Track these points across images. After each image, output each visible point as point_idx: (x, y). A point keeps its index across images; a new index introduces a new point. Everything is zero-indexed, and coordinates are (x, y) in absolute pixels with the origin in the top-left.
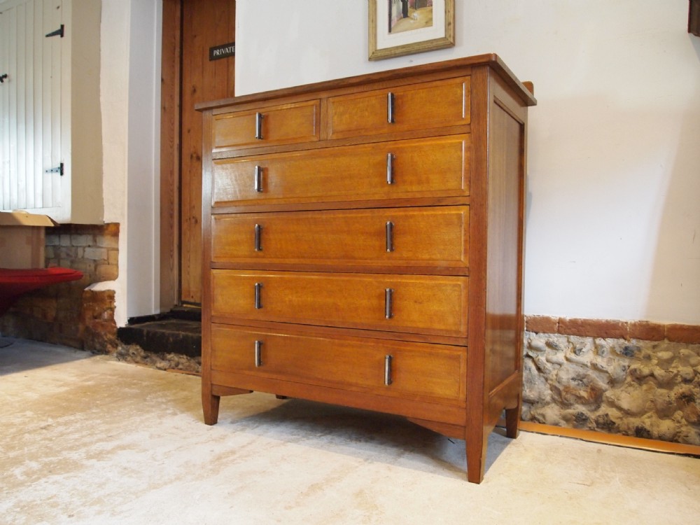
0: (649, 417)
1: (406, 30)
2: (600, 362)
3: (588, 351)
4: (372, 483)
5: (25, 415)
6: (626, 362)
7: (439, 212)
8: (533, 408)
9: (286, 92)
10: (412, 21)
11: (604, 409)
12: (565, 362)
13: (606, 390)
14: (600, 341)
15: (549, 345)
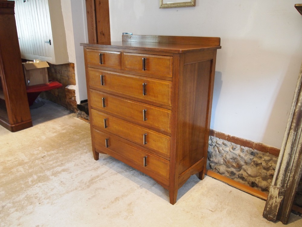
0: (258, 179)
3: (238, 149)
6: (252, 157)
7: (161, 110)
8: (216, 165)
11: (242, 172)
12: (229, 151)
13: (243, 165)
14: (243, 147)
15: (223, 144)
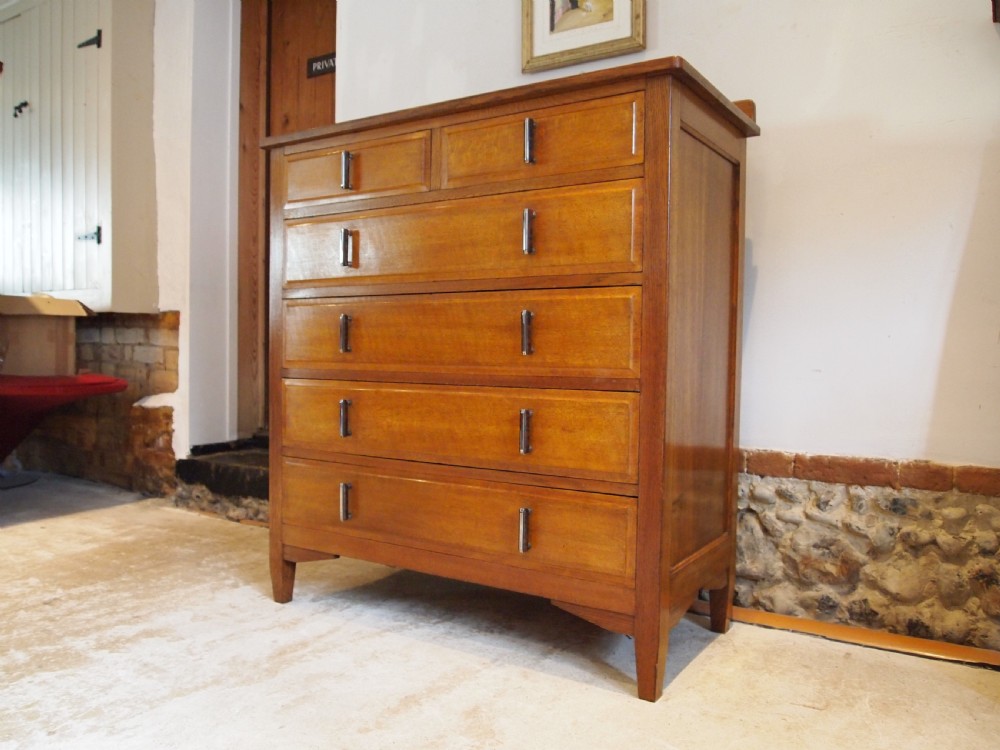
0: (929, 606)
1: (575, 27)
2: (857, 521)
3: (838, 505)
4: (495, 697)
5: (27, 584)
6: (894, 522)
7: (598, 295)
8: (756, 588)
9: (383, 120)
10: (584, 14)
11: (861, 592)
12: (804, 519)
13: (864, 564)
14: (856, 490)
15: (781, 494)
